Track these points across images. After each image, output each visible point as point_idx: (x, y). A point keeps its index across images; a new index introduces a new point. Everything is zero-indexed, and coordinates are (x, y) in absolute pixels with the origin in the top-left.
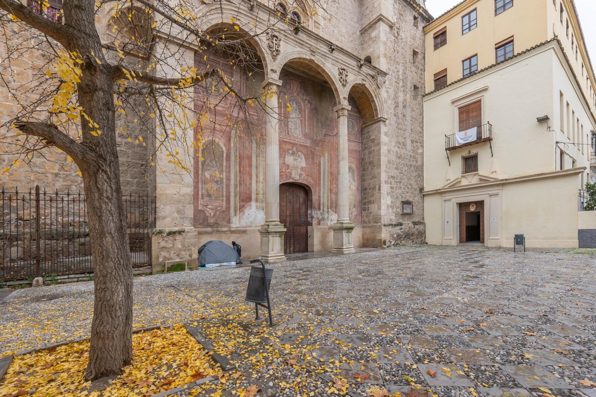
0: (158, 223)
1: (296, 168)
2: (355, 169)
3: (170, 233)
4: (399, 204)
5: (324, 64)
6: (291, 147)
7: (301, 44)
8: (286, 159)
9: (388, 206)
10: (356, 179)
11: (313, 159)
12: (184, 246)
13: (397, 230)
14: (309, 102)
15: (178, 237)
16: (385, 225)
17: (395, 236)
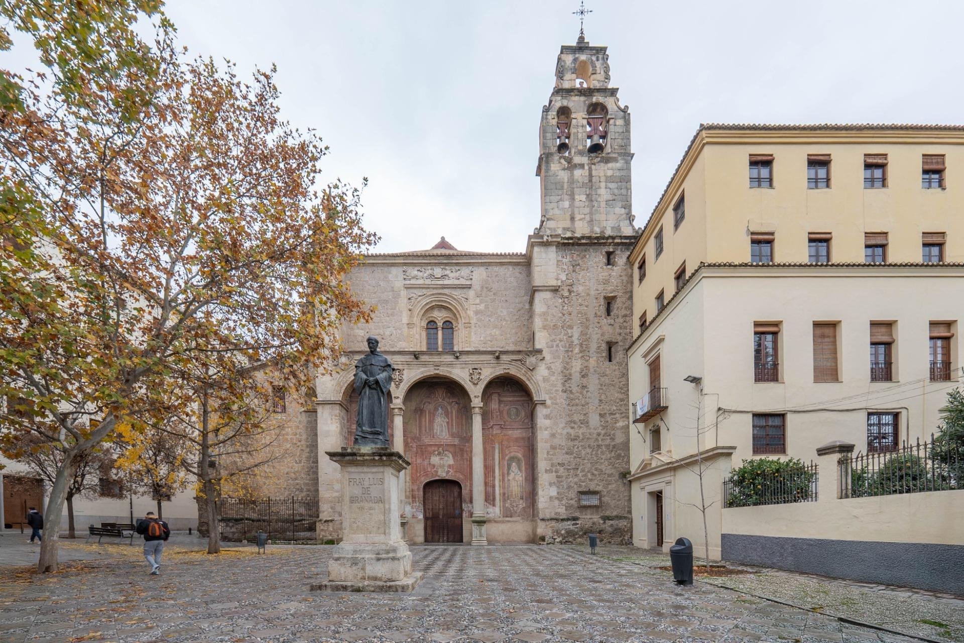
0: (320, 515)
1: (442, 466)
2: (522, 459)
3: (326, 521)
4: (572, 494)
5: (450, 372)
6: (436, 449)
7: (425, 364)
8: (432, 460)
9: (551, 498)
10: (523, 468)
11: (462, 455)
12: (334, 529)
13: (569, 525)
14: (457, 403)
15: (330, 524)
16: (543, 520)
17: (563, 532)
